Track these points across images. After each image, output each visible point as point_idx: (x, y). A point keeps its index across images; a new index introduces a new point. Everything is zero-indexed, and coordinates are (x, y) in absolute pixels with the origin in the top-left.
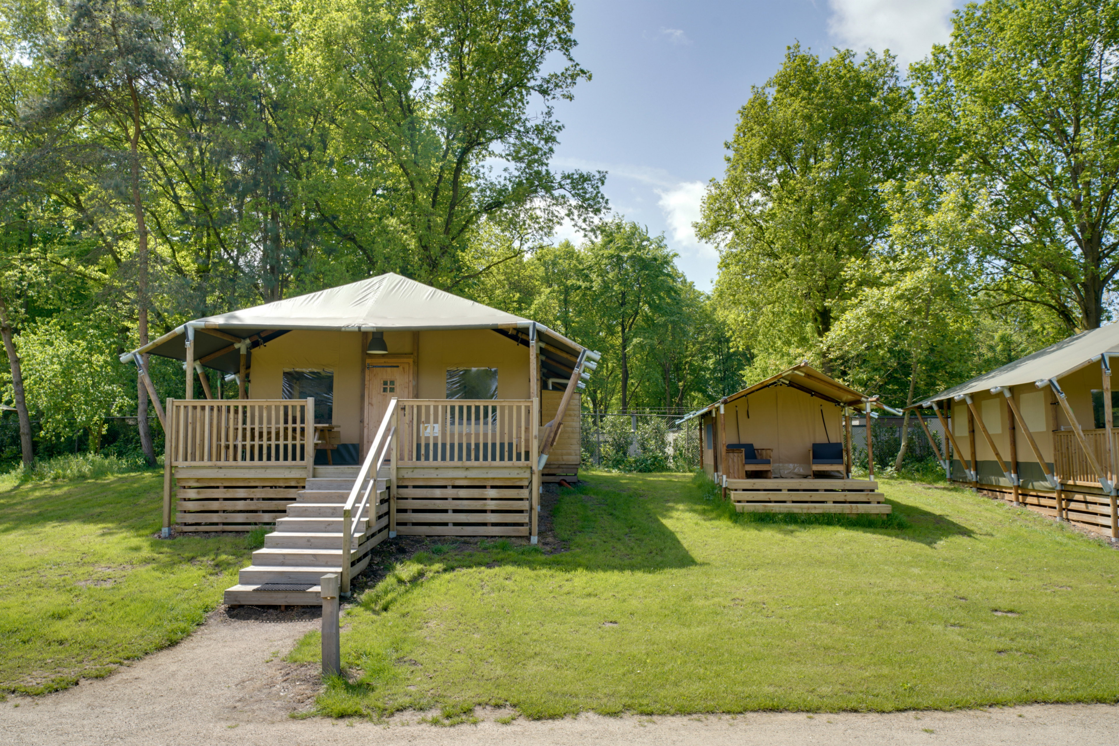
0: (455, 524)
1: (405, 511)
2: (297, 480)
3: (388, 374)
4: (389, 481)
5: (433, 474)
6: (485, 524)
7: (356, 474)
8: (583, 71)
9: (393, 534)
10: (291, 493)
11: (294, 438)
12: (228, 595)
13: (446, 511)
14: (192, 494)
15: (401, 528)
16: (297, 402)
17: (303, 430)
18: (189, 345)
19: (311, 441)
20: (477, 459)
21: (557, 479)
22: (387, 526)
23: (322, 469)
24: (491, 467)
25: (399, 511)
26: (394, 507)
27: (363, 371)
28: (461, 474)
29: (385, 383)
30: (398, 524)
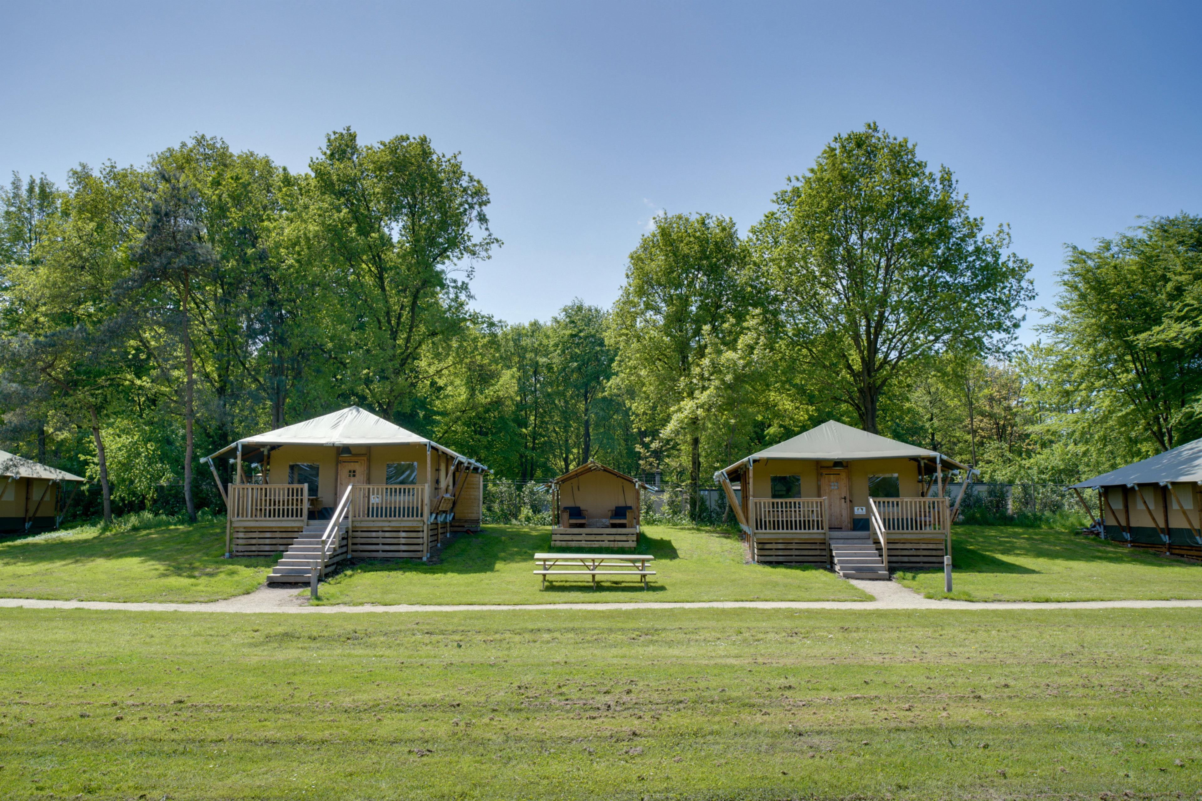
0: (383, 551)
1: (356, 544)
2: (298, 528)
3: (352, 466)
4: (348, 528)
5: (371, 524)
6: (399, 551)
7: (328, 524)
8: (497, 241)
9: (349, 556)
10: (295, 535)
11: (297, 505)
12: (268, 577)
13: (378, 544)
14: (241, 535)
15: (354, 553)
16: (299, 486)
17: (302, 500)
18: (239, 454)
19: (306, 506)
20: (395, 516)
21: (465, 530)
22: (346, 552)
23: (312, 522)
24: (402, 521)
25: (353, 544)
26: (350, 542)
27: (337, 465)
28: (387, 524)
29: (350, 471)
30: (353, 551)
